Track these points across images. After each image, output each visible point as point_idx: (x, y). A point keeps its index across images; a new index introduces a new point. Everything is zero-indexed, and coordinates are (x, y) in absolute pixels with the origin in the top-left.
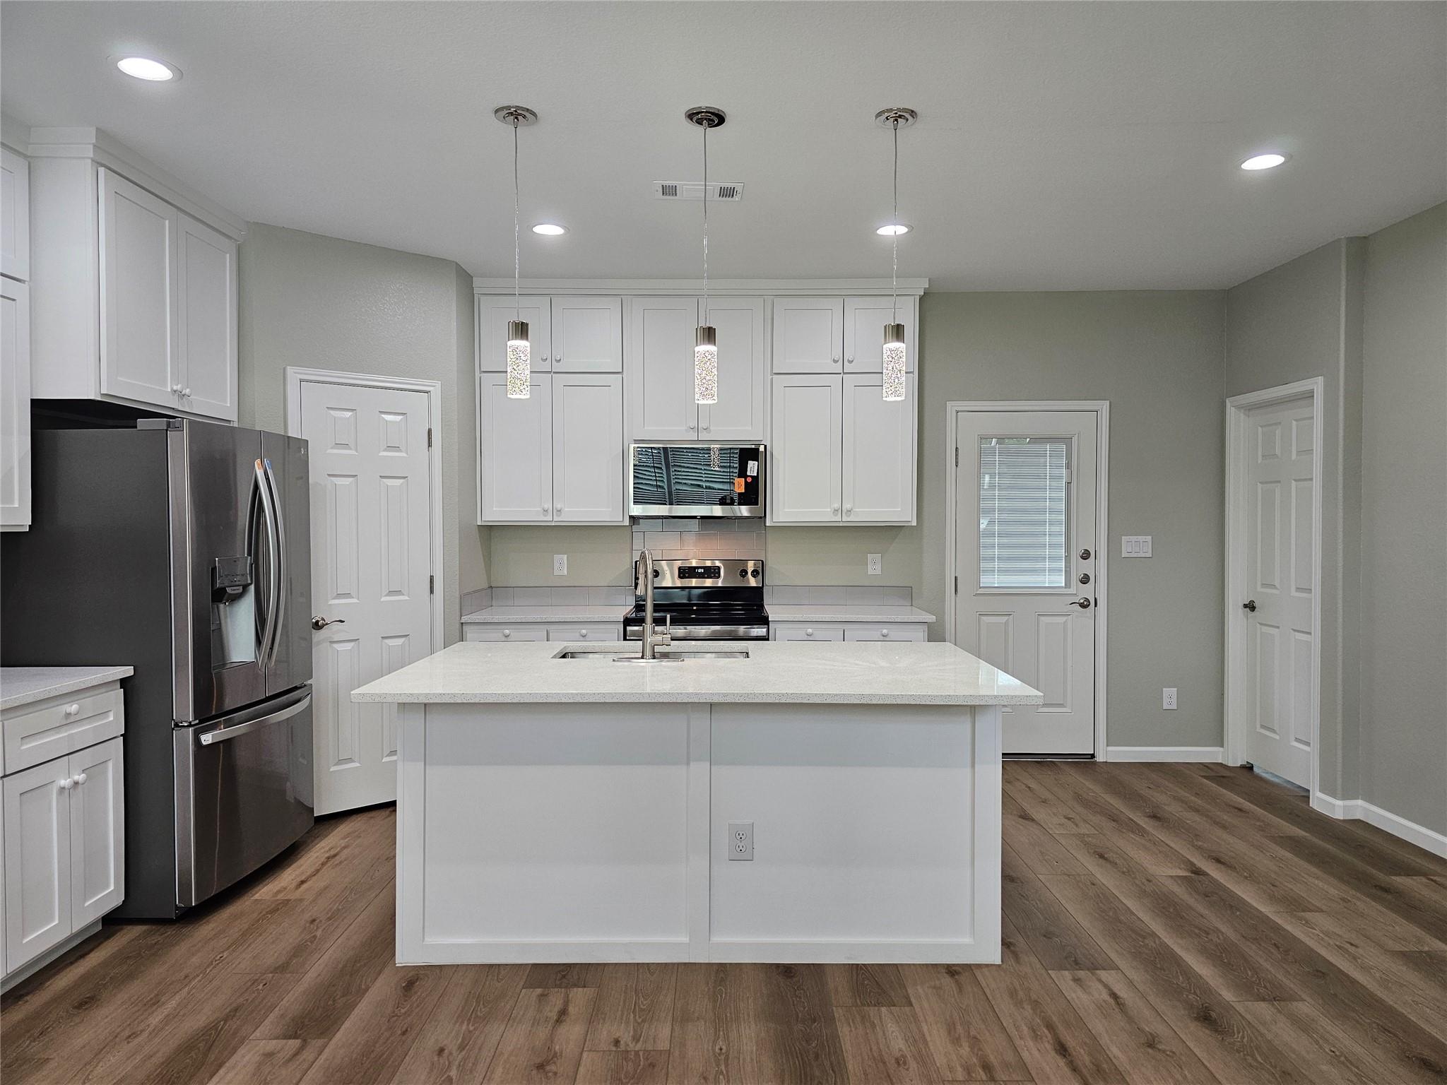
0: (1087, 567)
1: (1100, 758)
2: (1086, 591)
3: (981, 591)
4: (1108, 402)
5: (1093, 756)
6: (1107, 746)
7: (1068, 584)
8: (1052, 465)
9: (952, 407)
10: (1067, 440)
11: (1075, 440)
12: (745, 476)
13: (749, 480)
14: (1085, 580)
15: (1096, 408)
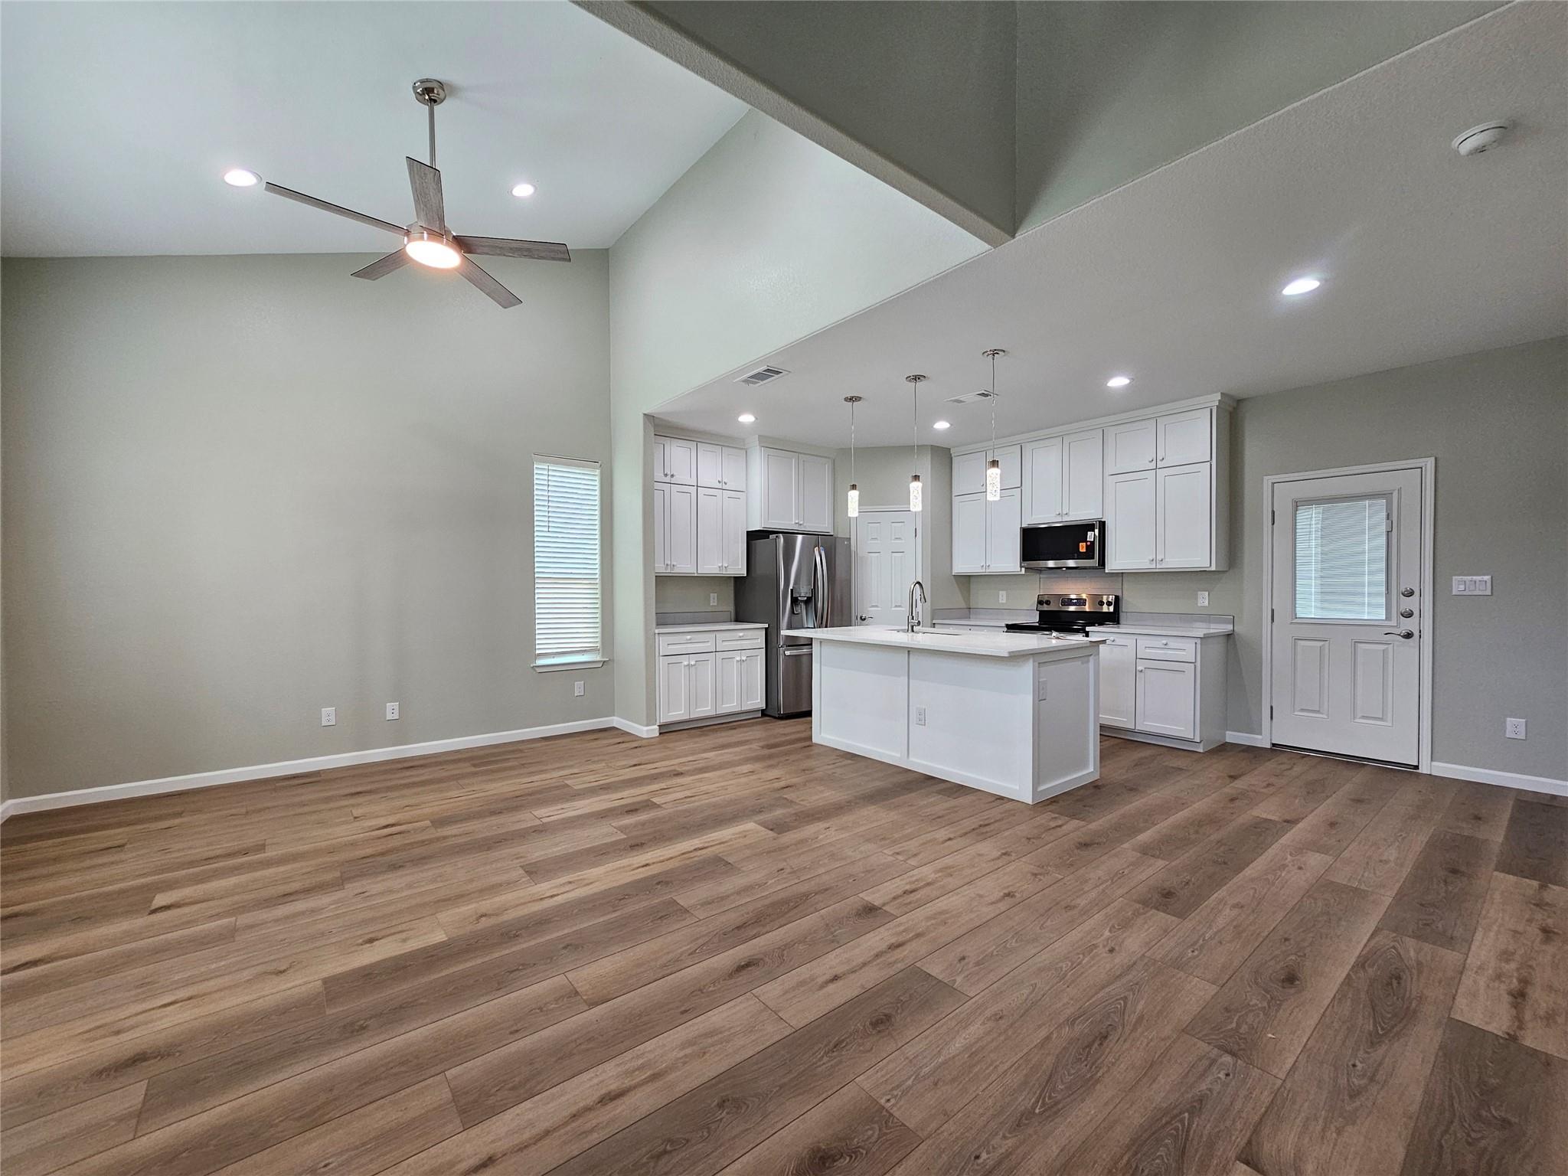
0: (1410, 604)
1: (1424, 769)
2: (1410, 625)
3: (1296, 621)
4: (1433, 459)
5: (1417, 767)
6: (1432, 760)
7: (1388, 617)
8: (1372, 518)
9: (1268, 480)
10: (1386, 495)
11: (1395, 495)
12: (1086, 541)
13: (1089, 543)
14: (1409, 615)
15: (1420, 465)
